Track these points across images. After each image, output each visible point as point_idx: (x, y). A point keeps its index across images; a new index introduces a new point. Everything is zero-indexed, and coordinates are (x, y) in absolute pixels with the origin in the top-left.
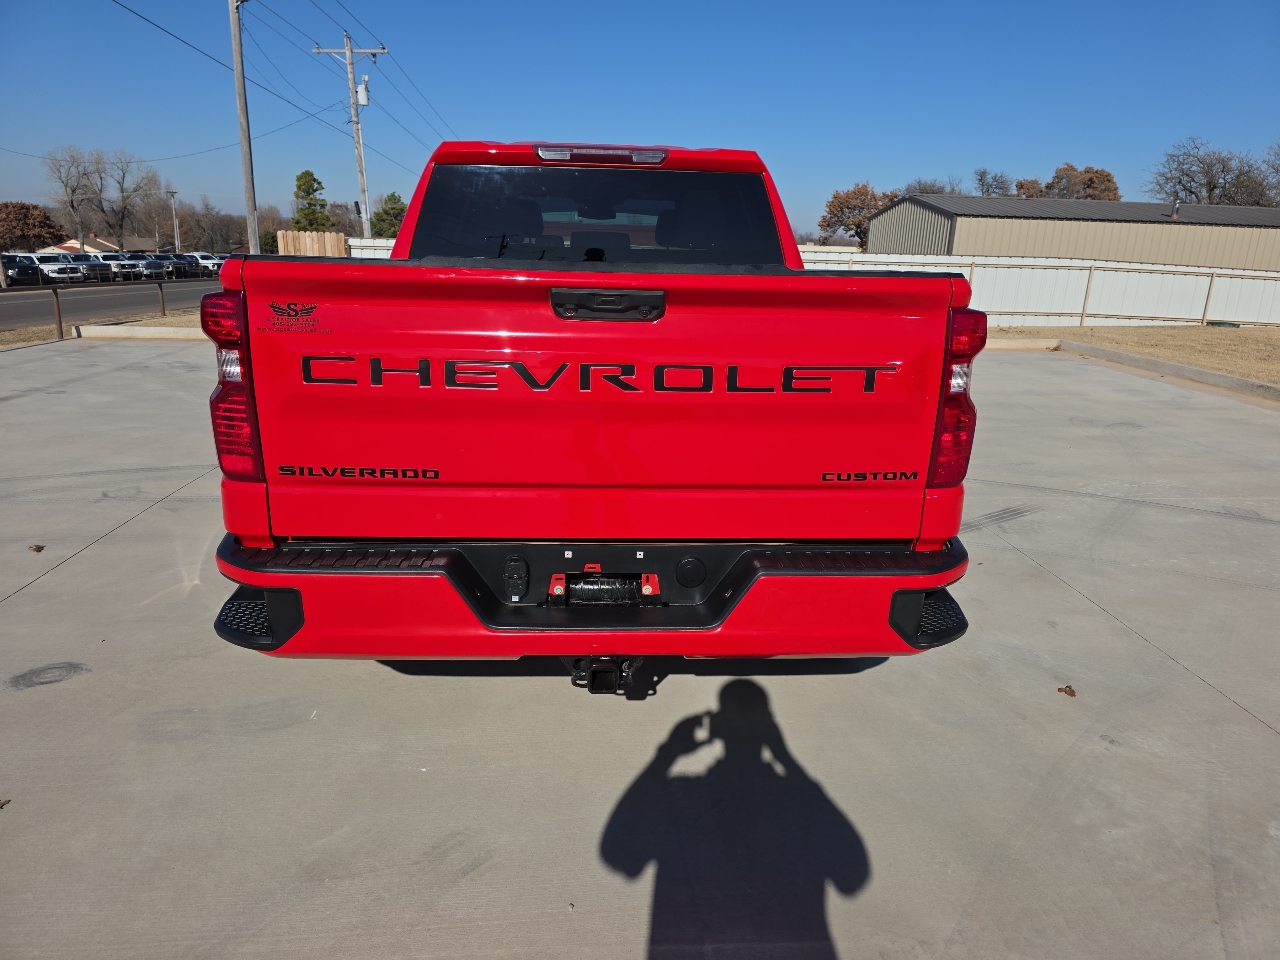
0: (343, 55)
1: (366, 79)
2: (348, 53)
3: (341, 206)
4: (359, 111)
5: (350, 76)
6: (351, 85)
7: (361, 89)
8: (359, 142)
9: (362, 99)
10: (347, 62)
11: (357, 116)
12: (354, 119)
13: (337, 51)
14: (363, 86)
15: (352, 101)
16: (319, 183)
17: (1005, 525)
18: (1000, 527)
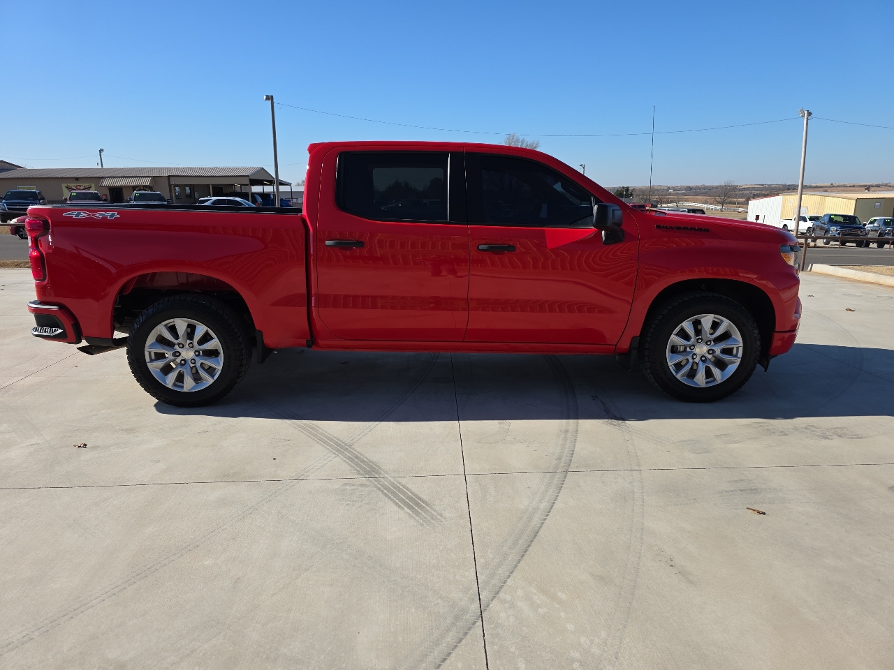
17: (369, 489)
18: (363, 485)
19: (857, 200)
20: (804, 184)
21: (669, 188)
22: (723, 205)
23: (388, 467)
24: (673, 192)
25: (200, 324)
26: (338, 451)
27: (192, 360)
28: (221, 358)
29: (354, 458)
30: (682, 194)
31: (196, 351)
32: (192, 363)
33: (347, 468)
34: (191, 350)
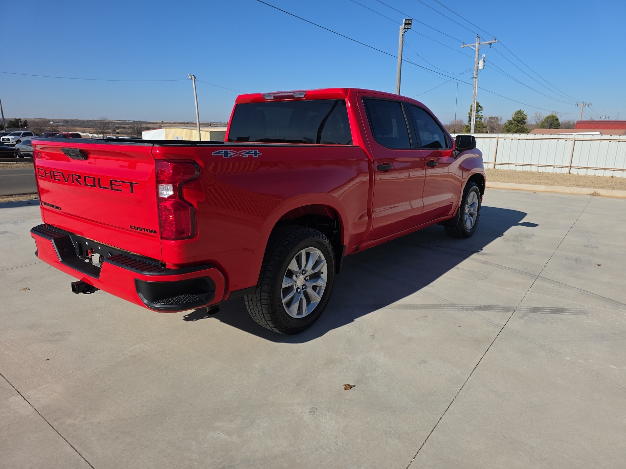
0: (475, 46)
1: (484, 56)
2: (477, 45)
3: (494, 118)
4: (478, 72)
5: (476, 56)
6: (476, 61)
7: (481, 62)
8: (475, 87)
9: (481, 66)
10: (476, 49)
11: (477, 75)
12: (475, 76)
13: (472, 45)
14: (483, 60)
15: (475, 67)
16: (481, 108)
17: (531, 315)
18: (524, 315)
19: (211, 132)
20: (200, 122)
21: (49, 121)
22: (103, 134)
23: (501, 304)
24: (54, 124)
25: (316, 250)
26: (461, 309)
27: (303, 285)
28: (325, 276)
29: (479, 308)
30: (63, 126)
31: (307, 276)
32: (303, 289)
33: (494, 313)
34: (302, 277)
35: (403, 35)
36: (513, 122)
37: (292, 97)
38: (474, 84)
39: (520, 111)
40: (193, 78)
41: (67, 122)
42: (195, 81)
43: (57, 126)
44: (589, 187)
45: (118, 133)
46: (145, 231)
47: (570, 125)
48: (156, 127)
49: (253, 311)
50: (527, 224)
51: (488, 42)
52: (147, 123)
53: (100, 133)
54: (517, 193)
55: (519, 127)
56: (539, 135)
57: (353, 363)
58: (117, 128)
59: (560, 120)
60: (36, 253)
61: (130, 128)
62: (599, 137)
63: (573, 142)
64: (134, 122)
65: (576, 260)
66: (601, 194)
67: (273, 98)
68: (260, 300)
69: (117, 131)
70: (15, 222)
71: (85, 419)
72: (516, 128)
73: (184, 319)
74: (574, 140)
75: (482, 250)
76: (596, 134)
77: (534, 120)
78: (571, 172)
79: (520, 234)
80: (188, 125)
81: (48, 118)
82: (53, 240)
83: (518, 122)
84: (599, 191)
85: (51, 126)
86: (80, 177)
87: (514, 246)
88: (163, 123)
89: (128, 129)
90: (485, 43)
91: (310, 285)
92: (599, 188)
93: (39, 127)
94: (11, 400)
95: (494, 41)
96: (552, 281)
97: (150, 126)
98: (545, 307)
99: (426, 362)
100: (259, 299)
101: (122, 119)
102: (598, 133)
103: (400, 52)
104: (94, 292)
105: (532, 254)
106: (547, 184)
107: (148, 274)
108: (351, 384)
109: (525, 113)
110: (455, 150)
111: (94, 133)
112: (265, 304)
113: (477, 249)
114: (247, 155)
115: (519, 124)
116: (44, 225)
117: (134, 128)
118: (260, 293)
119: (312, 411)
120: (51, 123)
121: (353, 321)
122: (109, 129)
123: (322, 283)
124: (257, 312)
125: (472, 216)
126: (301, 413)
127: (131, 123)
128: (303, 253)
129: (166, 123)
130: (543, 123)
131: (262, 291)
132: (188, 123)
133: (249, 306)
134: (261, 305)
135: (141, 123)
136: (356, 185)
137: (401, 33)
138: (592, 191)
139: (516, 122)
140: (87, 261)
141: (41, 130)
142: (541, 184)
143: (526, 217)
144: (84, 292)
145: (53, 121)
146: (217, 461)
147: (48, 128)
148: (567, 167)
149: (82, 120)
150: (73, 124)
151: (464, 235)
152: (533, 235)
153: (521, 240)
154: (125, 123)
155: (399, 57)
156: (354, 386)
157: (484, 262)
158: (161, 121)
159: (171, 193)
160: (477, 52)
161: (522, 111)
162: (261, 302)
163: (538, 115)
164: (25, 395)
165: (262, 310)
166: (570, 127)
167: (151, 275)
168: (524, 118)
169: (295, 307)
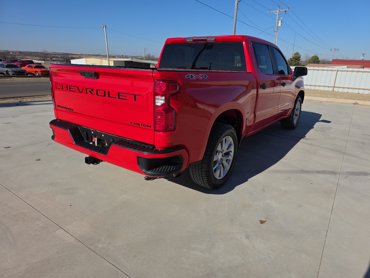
0: (276, 12)
1: (282, 18)
2: (278, 11)
4: (278, 28)
5: (277, 18)
6: (277, 21)
7: (280, 22)
9: (280, 25)
10: (277, 14)
11: (277, 30)
12: (276, 31)
14: (281, 21)
15: (276, 25)
17: (350, 176)
18: (346, 176)
19: (114, 61)
21: (9, 52)
22: (45, 61)
23: (330, 170)
24: (13, 54)
25: (229, 138)
26: (308, 173)
27: (221, 159)
28: (232, 154)
29: (318, 172)
30: (18, 55)
31: (223, 154)
32: (221, 161)
33: (329, 175)
34: (221, 154)
35: (237, 4)
36: (293, 59)
37: (206, 40)
38: (275, 36)
39: (297, 53)
40: (104, 27)
41: (21, 53)
42: (105, 29)
43: (15, 55)
44: (352, 99)
45: (54, 60)
46: (142, 126)
47: (325, 62)
48: (77, 57)
49: (194, 175)
50: (324, 121)
51: (284, 10)
52: (72, 54)
53: (43, 60)
54: (311, 102)
55: (296, 63)
56: (321, 68)
57: (259, 207)
58: (53, 57)
59: (320, 59)
60: (53, 137)
61: (61, 57)
62: (346, 69)
63: (336, 72)
64: (64, 54)
65: (362, 143)
66: (359, 104)
67: (192, 41)
68: (202, 168)
69: (53, 59)
70: (13, 117)
71: (110, 243)
72: (295, 63)
73: (145, 179)
74: (337, 71)
75: (305, 137)
76: (345, 67)
77: (305, 58)
78: (334, 90)
79: (323, 127)
80: (98, 56)
81: (9, 50)
82: (69, 130)
83: (296, 59)
84: (358, 102)
85: (11, 55)
86: (92, 90)
87: (323, 134)
88: (81, 55)
89: (60, 58)
90: (282, 10)
91: (225, 159)
92: (357, 100)
93: (4, 56)
94: (57, 232)
95: (288, 10)
96: (354, 156)
97: (74, 56)
98: (356, 171)
99: (302, 206)
100: (200, 167)
101: (56, 52)
102: (346, 67)
103: (235, 14)
104: (99, 163)
105: (335, 139)
106: (327, 97)
107: (146, 153)
108: (263, 220)
109: (300, 54)
110: (293, 76)
111: (38, 60)
112: (204, 171)
113: (303, 136)
114: (202, 77)
115: (296, 61)
116: (56, 120)
117: (64, 58)
118: (202, 164)
119: (247, 237)
120: (11, 53)
121: (247, 181)
122: (48, 58)
123: (231, 158)
124: (198, 176)
125: (296, 116)
126: (241, 238)
127: (62, 55)
128: (224, 139)
129: (84, 55)
130: (310, 60)
131: (203, 163)
132: (97, 55)
133: (192, 172)
134: (202, 172)
135: (68, 54)
136: (250, 97)
137: (236, 3)
138: (354, 101)
139: (295, 60)
140: (91, 143)
141: (5, 58)
142: (323, 97)
143: (322, 117)
144: (93, 163)
145: (12, 52)
146: (203, 270)
147: (10, 57)
148: (332, 87)
149: (31, 52)
150: (25, 54)
151: (292, 127)
152: (331, 128)
153: (325, 131)
154: (58, 54)
155: (235, 18)
156: (266, 221)
157: (310, 144)
158: (80, 54)
159: (163, 102)
160: (277, 16)
161: (298, 53)
162: (202, 170)
163: (307, 55)
164: (65, 228)
165: (202, 174)
166: (326, 63)
167: (148, 154)
168: (299, 57)
169: (218, 172)
